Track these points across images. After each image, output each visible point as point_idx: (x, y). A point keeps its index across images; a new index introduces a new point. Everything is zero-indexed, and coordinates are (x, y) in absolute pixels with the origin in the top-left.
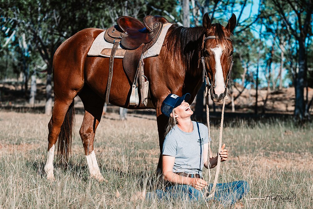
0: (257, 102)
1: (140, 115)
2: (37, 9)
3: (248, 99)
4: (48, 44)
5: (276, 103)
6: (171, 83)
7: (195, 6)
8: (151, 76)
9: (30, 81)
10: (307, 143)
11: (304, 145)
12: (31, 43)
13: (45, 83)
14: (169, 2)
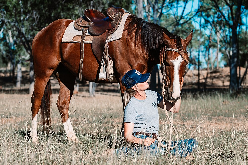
0: (199, 79)
1: (105, 93)
2: (20, 10)
3: (192, 77)
4: (30, 38)
5: (214, 80)
6: (132, 61)
7: (147, 5)
8: (115, 56)
9: (16, 69)
10: (242, 110)
11: (239, 111)
12: (17, 38)
13: (28, 70)
14: (126, 2)
